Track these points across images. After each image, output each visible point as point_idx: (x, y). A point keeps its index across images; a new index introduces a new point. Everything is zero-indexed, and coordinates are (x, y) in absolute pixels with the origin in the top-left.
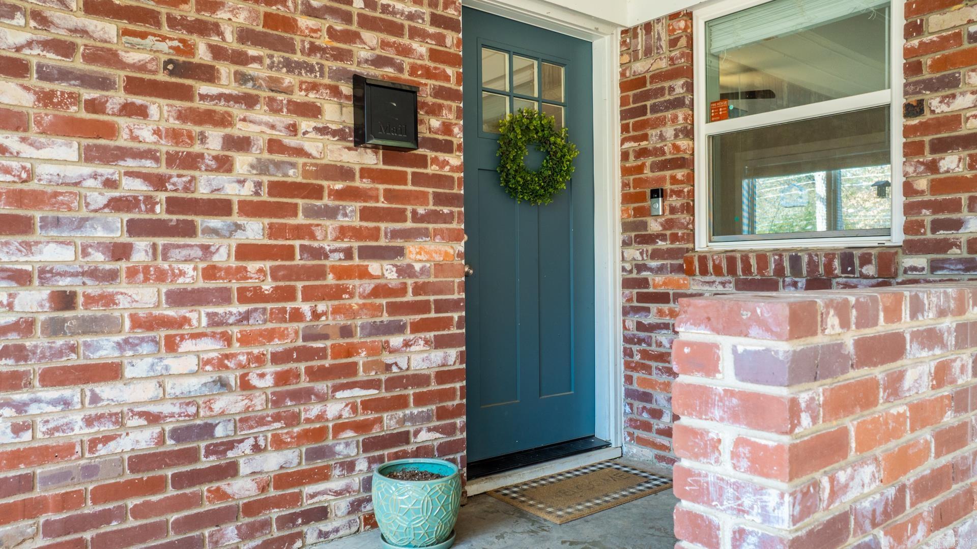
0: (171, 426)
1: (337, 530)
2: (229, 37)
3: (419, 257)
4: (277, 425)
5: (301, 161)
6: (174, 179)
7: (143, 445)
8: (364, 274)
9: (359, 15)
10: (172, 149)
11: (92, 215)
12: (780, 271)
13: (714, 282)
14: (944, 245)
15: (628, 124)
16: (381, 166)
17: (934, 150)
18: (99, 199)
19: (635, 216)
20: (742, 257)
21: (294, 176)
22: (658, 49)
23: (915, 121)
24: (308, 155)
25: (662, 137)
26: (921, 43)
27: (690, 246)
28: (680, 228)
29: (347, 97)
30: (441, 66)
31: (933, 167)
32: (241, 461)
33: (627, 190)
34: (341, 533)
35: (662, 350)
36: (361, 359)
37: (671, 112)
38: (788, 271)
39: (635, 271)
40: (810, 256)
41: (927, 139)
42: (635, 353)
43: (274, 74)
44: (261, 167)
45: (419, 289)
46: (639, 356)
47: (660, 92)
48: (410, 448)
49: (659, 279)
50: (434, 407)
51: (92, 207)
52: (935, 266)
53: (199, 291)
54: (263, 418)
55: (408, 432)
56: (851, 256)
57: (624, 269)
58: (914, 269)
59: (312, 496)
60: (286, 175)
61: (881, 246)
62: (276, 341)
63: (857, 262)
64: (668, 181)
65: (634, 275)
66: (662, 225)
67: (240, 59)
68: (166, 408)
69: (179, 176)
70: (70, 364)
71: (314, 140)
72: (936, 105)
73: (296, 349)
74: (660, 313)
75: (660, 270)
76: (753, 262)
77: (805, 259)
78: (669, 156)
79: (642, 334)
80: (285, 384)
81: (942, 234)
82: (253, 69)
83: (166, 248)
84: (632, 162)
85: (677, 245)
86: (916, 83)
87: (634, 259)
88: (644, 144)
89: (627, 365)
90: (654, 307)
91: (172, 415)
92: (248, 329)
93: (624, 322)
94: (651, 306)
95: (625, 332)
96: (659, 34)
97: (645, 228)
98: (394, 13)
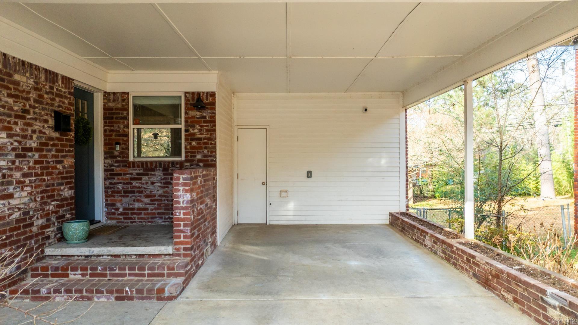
0: (22, 211)
1: (52, 242)
2: (32, 101)
3: (67, 163)
4: (41, 212)
5: (45, 136)
6: (23, 142)
7: (17, 217)
8: (56, 168)
9: (56, 93)
10: (22, 134)
11: (9, 152)
12: (156, 166)
13: (136, 170)
14: (193, 161)
15: (106, 121)
16: (59, 137)
17: (191, 140)
18: (10, 148)
19: (109, 150)
20: (146, 163)
21: (43, 140)
22: (118, 101)
23: (187, 133)
24: (46, 134)
25: (119, 127)
26: (188, 117)
27: (128, 159)
28: (125, 154)
29: (53, 117)
30: (70, 106)
31: (190, 144)
32: (34, 222)
33: (106, 142)
34: (53, 243)
35: (119, 190)
36: (56, 193)
37: (123, 120)
38: (158, 166)
39: (109, 167)
40: (164, 163)
41: (189, 137)
42: (109, 192)
43: (40, 111)
44: (38, 138)
45: (67, 173)
46: (111, 193)
47: (119, 114)
48: (65, 219)
49: (118, 169)
50: (69, 207)
51: (9, 150)
52: (191, 165)
53: (27, 173)
54: (38, 209)
55: (64, 214)
56: (174, 163)
57: (105, 166)
58: (187, 166)
59: (47, 232)
60: (42, 140)
61: (180, 161)
62: (41, 188)
63: (175, 164)
64: (121, 140)
65: (109, 168)
66: (119, 153)
67: (34, 108)
68: (22, 206)
69: (24, 141)
70: (5, 194)
71: (47, 130)
72: (191, 131)
73: (44, 190)
74: (119, 179)
75: (118, 166)
76: (149, 164)
77: (163, 163)
78: (121, 133)
79: (112, 186)
80: (43, 200)
81: (192, 158)
82: (37, 110)
83: (22, 161)
84: (107, 133)
85: (124, 159)
86: (187, 125)
87: (108, 163)
88: (112, 128)
89: (106, 196)
90: (116, 177)
91: (22, 208)
92: (36, 184)
93: (105, 183)
94: (115, 177)
95: (105, 186)
96: (118, 96)
97: (113, 154)
98: (62, 92)
